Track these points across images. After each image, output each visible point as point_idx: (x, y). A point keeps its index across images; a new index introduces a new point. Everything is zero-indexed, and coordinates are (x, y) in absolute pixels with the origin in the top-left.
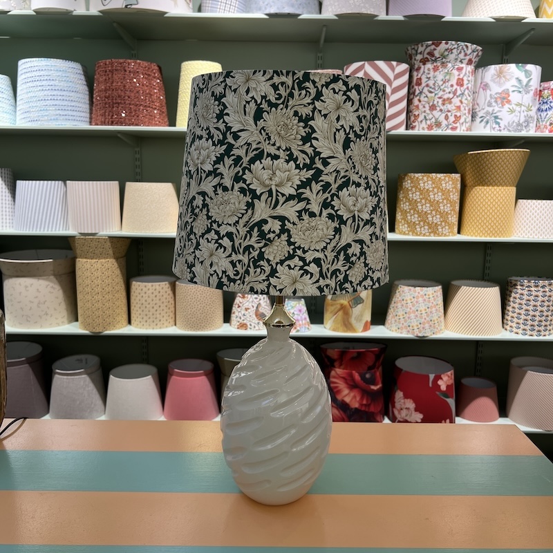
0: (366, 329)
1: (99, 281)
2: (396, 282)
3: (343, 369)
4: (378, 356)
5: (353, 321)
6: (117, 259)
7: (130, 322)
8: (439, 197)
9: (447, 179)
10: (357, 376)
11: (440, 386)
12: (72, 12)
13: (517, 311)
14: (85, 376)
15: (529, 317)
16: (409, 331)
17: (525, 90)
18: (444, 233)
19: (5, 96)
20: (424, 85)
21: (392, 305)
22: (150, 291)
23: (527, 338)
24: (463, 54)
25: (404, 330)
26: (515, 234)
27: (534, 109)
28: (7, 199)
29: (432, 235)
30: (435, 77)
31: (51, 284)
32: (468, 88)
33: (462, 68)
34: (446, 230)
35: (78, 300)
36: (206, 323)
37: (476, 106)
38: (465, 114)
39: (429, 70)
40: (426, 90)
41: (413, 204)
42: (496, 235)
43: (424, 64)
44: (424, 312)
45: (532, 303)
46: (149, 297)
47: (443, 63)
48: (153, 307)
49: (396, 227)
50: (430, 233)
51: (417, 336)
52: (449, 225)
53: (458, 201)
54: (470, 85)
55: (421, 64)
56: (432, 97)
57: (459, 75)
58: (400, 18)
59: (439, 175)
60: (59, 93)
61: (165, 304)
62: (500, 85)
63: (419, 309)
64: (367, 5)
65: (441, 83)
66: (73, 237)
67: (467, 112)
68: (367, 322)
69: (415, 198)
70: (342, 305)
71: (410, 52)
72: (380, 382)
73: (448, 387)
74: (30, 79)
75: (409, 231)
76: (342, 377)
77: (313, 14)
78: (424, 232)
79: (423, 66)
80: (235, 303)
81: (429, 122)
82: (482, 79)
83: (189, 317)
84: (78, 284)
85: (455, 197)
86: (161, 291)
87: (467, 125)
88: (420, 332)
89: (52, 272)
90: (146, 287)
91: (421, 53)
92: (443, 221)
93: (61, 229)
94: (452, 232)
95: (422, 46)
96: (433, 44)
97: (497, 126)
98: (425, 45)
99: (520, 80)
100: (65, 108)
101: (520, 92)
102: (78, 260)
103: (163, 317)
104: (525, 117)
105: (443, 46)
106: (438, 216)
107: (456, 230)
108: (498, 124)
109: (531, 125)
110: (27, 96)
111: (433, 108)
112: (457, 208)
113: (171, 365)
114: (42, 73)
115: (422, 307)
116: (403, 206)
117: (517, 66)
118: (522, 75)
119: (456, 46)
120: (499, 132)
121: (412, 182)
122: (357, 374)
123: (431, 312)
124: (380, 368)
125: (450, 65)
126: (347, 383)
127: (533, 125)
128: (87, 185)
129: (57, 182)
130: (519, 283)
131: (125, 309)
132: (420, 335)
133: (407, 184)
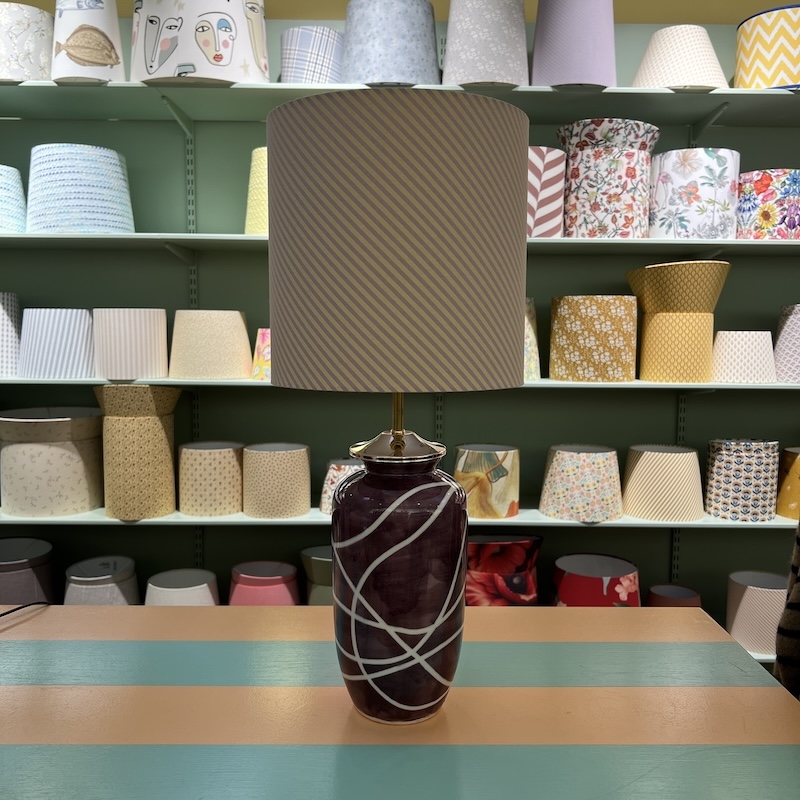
0: (511, 513)
1: (136, 448)
2: (553, 448)
3: (482, 571)
4: (529, 552)
5: (493, 501)
6: (161, 416)
7: (177, 507)
8: (607, 327)
9: (617, 302)
10: (500, 581)
11: (618, 594)
12: (107, 82)
13: (723, 486)
14: (113, 585)
15: (740, 495)
16: (572, 516)
17: (718, 183)
18: (617, 376)
19: (10, 194)
20: (582, 176)
21: (548, 479)
22: (208, 461)
23: (738, 523)
24: (633, 135)
25: (566, 514)
26: (716, 378)
27: (733, 208)
28: (10, 334)
29: (600, 379)
30: (597, 166)
31: (68, 453)
32: (642, 181)
33: (633, 154)
34: (619, 373)
35: (106, 474)
36: (286, 506)
37: (655, 205)
38: (639, 215)
39: (588, 156)
40: (585, 184)
41: (573, 337)
42: (688, 378)
43: (582, 149)
44: (592, 488)
45: (743, 474)
46: (205, 470)
47: (607, 147)
48: (211, 485)
49: (551, 369)
50: (597, 377)
51: (584, 523)
52: (623, 366)
53: (635, 334)
54: (644, 177)
55: (578, 149)
56: (593, 193)
57: (629, 163)
58: (548, 88)
59: (606, 298)
60: (86, 189)
61: (228, 480)
62: (685, 176)
63: (585, 484)
64: (502, 72)
65: (605, 174)
66: (100, 386)
67: (641, 212)
68: (513, 502)
69: (575, 330)
70: (477, 478)
71: (563, 134)
72: (534, 591)
73: (629, 595)
74: (48, 172)
75: (568, 375)
76: (481, 583)
77: (430, 84)
78: (588, 376)
79: (580, 152)
80: (327, 478)
81: (590, 227)
82: (660, 169)
83: (261, 497)
84: (105, 452)
85: (631, 327)
86: (223, 461)
87: (643, 230)
88: (588, 517)
89: (69, 436)
90: (201, 455)
91: (577, 135)
92: (615, 360)
93: (84, 375)
94: (627, 376)
95: (578, 125)
96: (592, 122)
97: (684, 230)
98: (581, 125)
99: (711, 170)
100: (93, 209)
101: (712, 185)
102: (106, 418)
103: (225, 498)
104: (721, 218)
105: (606, 125)
106: (607, 354)
107: (633, 372)
108: (684, 227)
109: (729, 229)
110: (41, 194)
111: (595, 207)
112: (634, 343)
113: (235, 569)
114: (62, 163)
115: (590, 481)
116: (559, 340)
117: (706, 151)
118: (713, 163)
119: (623, 125)
120: (686, 239)
121: (570, 308)
122: (501, 578)
123: (602, 488)
124: (534, 570)
125: (616, 150)
126: (486, 591)
127: (732, 229)
128: (121, 314)
129: (80, 310)
130: (724, 447)
131: (171, 487)
132: (588, 520)
133: (564, 310)
